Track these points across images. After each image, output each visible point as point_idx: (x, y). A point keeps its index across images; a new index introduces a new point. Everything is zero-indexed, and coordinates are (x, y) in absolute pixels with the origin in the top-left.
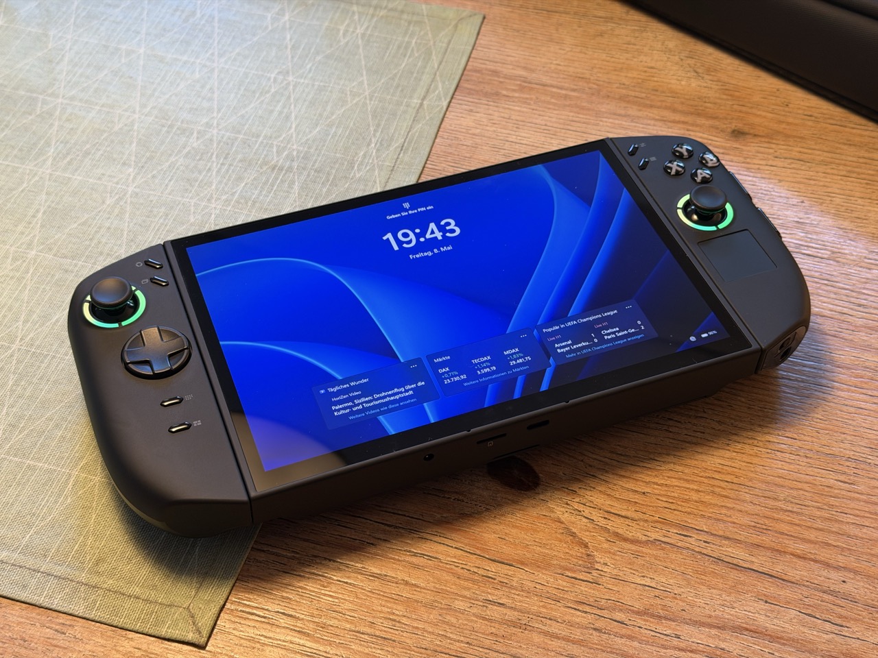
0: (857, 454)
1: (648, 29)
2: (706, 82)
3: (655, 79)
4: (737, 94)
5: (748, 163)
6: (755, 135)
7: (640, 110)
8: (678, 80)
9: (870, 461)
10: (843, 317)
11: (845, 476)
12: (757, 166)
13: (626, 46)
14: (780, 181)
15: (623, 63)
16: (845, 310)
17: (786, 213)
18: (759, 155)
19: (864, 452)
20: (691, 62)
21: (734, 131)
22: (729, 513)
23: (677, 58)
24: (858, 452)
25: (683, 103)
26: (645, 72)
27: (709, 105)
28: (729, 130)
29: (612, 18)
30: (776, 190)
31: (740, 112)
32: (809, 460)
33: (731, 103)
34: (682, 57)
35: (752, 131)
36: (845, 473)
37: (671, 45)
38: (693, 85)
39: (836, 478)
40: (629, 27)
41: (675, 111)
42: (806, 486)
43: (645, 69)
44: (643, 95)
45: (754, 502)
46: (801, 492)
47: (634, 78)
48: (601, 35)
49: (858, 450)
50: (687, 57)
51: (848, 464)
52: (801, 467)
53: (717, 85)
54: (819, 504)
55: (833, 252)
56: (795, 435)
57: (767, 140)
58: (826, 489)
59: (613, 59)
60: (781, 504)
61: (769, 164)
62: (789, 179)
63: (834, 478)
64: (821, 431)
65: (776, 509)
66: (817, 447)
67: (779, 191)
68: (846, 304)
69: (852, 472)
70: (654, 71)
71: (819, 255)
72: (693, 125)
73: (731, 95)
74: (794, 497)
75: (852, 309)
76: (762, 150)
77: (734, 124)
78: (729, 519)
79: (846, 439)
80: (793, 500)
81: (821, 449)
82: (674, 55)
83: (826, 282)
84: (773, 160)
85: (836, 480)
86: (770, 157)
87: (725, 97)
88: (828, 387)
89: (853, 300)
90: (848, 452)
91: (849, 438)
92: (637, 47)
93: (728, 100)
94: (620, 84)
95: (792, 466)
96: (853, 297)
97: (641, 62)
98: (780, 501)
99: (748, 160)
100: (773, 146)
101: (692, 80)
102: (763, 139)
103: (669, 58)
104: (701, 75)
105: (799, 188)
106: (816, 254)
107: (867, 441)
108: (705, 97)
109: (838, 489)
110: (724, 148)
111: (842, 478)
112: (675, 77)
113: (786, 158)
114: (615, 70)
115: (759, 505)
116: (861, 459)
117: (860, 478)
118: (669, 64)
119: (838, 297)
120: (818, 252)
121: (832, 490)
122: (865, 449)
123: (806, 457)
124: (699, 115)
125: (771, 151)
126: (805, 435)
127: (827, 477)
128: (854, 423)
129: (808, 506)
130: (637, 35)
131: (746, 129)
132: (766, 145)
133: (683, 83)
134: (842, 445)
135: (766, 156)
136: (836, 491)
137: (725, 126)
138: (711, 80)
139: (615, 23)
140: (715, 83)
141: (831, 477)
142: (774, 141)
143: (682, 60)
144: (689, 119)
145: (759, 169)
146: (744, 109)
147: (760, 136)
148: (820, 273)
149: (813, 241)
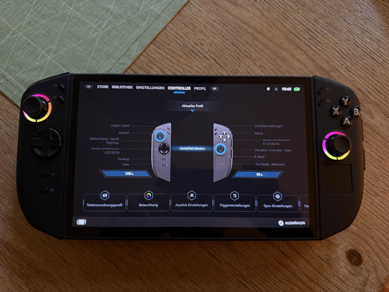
148: (372, 69)
149: (379, 52)
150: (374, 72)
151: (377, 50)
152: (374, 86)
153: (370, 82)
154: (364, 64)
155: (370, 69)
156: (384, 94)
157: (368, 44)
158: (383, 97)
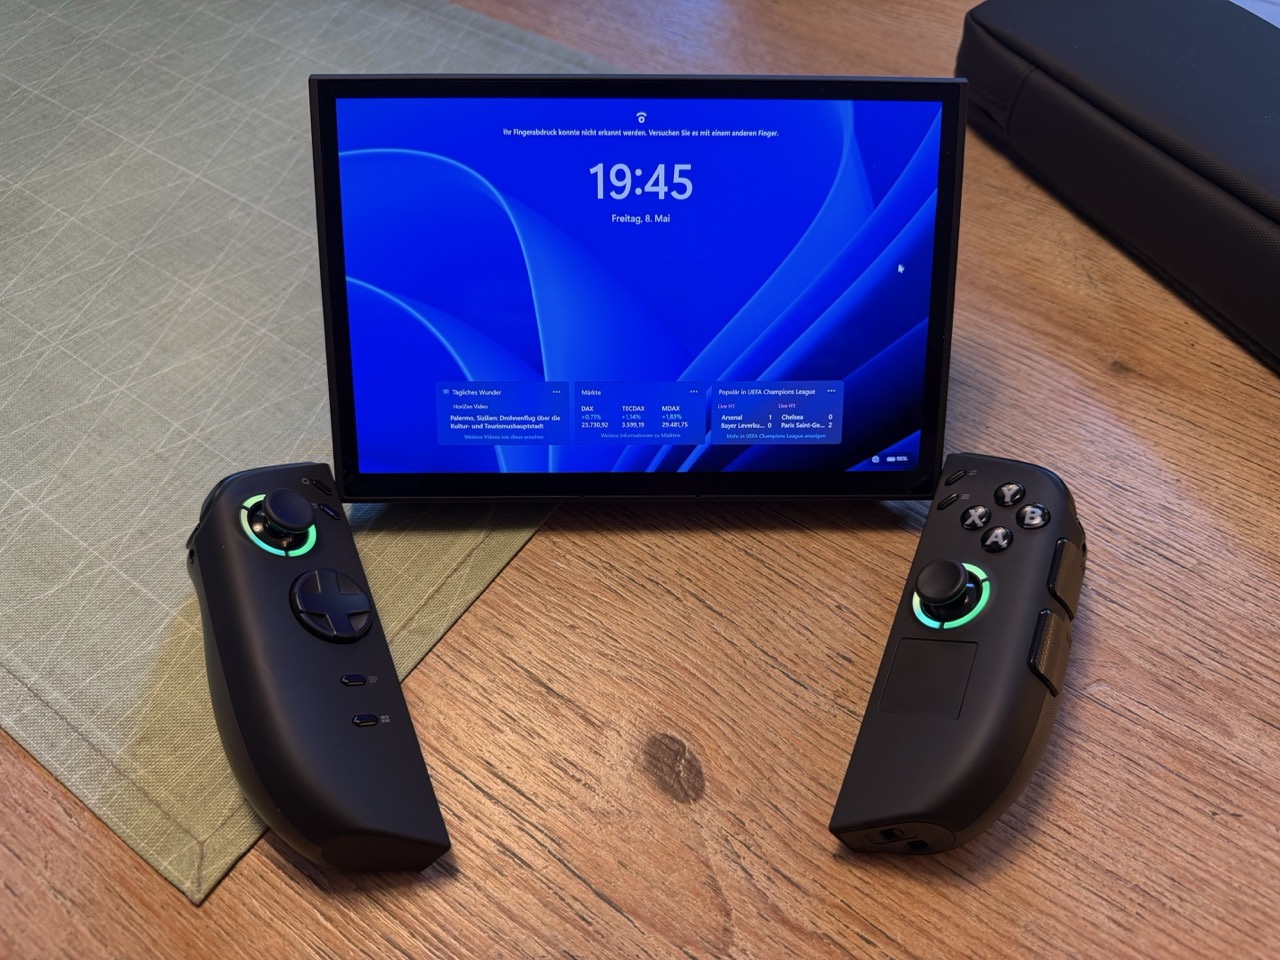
0: (1150, 883)
1: (1046, 213)
2: (1098, 293)
3: (1037, 274)
4: (1132, 316)
5: (1122, 410)
6: (1141, 375)
7: (1006, 309)
8: (1064, 282)
9: (1164, 900)
10: (1188, 663)
11: (1121, 914)
12: (1133, 417)
13: (1013, 226)
14: (1157, 444)
15: (1004, 247)
16: (1195, 653)
17: (1151, 490)
18: (1139, 402)
19: (1161, 883)
20: (1087, 263)
21: (1115, 363)
22: (940, 925)
23: (1071, 254)
24: (1153, 881)
25: (1061, 312)
26: (1027, 263)
27: (1092, 322)
28: (1110, 361)
29: (1007, 191)
30: (1148, 456)
31: (1131, 340)
32: (1079, 873)
33: (1123, 326)
34: (1077, 256)
35: (1138, 369)
36: (1123, 910)
37: (1068, 237)
38: (1082, 292)
39: (1110, 914)
40: (1024, 206)
41: (1049, 319)
42: (1061, 913)
43: (1029, 260)
44: (1016, 291)
45: (982, 918)
46: (1052, 922)
47: (1012, 267)
48: (988, 207)
49: (1154, 878)
50: (1084, 256)
51: (1133, 895)
52: (1064, 881)
53: (1111, 300)
54: (1071, 949)
55: (1200, 563)
56: (1071, 827)
57: (1154, 385)
58: (1090, 928)
59: (993, 239)
60: (1017, 933)
61: (1148, 417)
62: (1169, 445)
63: (1106, 912)
64: (1109, 832)
65: (1009, 938)
66: (1095, 856)
67: (1151, 457)
68: (1198, 645)
69: (1135, 911)
70: (1039, 264)
71: (1181, 562)
72: (1066, 343)
73: (1123, 316)
74: (1040, 927)
75: (1203, 653)
76: (1145, 396)
77: (1118, 354)
78: (938, 934)
79: (1140, 853)
80: (1037, 931)
81: (1102, 860)
82: (1069, 251)
83: (1179, 603)
84: (1155, 414)
85: (1108, 917)
86: (1152, 408)
87: (1116, 316)
88: (1139, 764)
89: (1209, 640)
90: (1137, 876)
91: (1146, 854)
92: (1026, 231)
93: (1118, 321)
94: (992, 271)
95: (1051, 875)
96: (1209, 636)
97: (1026, 250)
98: (1019, 926)
99: (1123, 406)
100: (1160, 395)
101: (1082, 286)
102: (1149, 383)
103: (1061, 252)
104: (1095, 282)
105: (1179, 460)
106: (1175, 559)
107: (1170, 866)
108: (1091, 311)
109: (1107, 933)
110: (1097, 382)
111: (1118, 916)
112: (1062, 278)
113: (1172, 415)
114: (991, 253)
115: (987, 924)
116: (1153, 893)
117: (1144, 924)
118: (1059, 259)
119: (1189, 630)
120: (1180, 558)
121: (1098, 932)
122: (1164, 879)
123: (1077, 867)
124: (1077, 331)
125: (1156, 401)
126: (1084, 830)
127: (1096, 907)
128: (1160, 833)
129: (1056, 948)
130: (1030, 217)
131: (1132, 364)
132: (1151, 391)
133: (1070, 287)
134: (1133, 863)
135: (1147, 405)
136: (1103, 935)
137: (1106, 354)
138: (1104, 291)
139: (1008, 197)
140: (1108, 296)
141: (1102, 909)
142: (1163, 389)
143: (1076, 258)
144: (1064, 334)
145: (1133, 421)
146: (1136, 337)
147: (1148, 378)
148: (1175, 588)
149: (1178, 539)
150: (1182, 596)
151: (1172, 536)
152: (1199, 635)
153: (1183, 627)
154: (1146, 575)
155: (1169, 590)
156: (1236, 656)
157: (1140, 521)
158: (1238, 667)
